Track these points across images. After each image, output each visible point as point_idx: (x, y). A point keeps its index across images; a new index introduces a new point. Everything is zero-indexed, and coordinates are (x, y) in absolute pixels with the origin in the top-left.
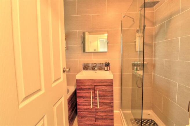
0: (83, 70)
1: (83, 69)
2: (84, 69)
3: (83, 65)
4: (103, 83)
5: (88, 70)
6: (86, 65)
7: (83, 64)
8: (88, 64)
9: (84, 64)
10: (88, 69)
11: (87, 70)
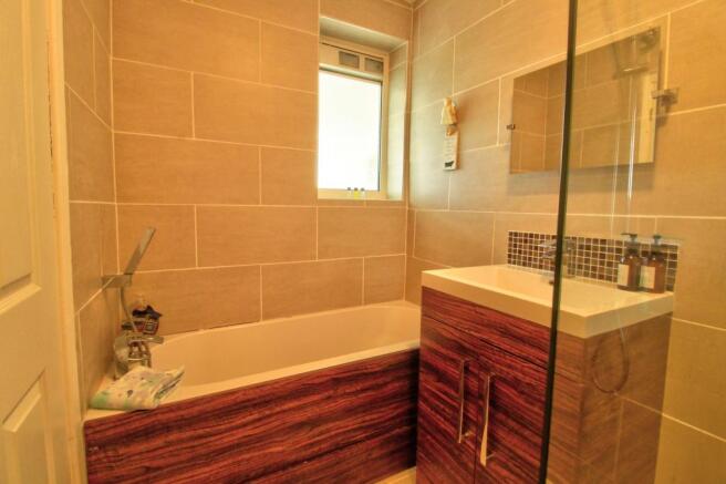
0: (509, 262)
1: (510, 256)
2: (512, 259)
3: (510, 239)
4: (521, 339)
5: (530, 265)
6: (526, 241)
7: (511, 234)
8: (531, 236)
9: (516, 234)
10: (530, 259)
11: (524, 264)
